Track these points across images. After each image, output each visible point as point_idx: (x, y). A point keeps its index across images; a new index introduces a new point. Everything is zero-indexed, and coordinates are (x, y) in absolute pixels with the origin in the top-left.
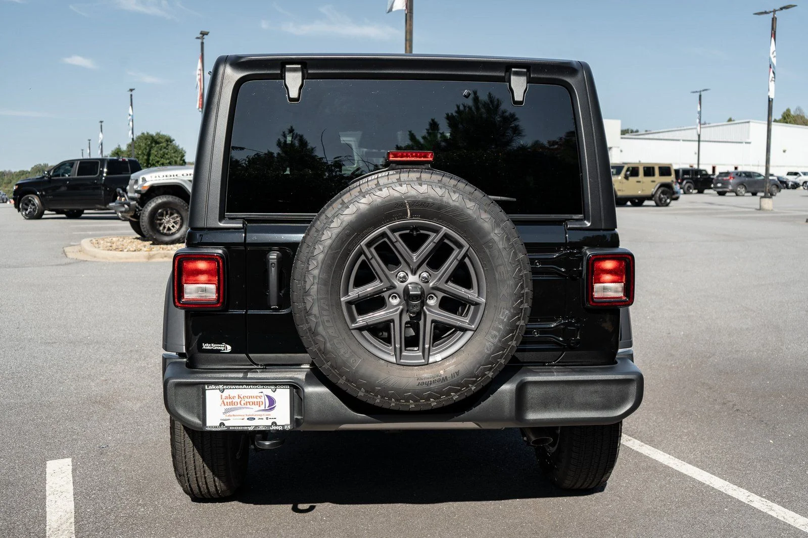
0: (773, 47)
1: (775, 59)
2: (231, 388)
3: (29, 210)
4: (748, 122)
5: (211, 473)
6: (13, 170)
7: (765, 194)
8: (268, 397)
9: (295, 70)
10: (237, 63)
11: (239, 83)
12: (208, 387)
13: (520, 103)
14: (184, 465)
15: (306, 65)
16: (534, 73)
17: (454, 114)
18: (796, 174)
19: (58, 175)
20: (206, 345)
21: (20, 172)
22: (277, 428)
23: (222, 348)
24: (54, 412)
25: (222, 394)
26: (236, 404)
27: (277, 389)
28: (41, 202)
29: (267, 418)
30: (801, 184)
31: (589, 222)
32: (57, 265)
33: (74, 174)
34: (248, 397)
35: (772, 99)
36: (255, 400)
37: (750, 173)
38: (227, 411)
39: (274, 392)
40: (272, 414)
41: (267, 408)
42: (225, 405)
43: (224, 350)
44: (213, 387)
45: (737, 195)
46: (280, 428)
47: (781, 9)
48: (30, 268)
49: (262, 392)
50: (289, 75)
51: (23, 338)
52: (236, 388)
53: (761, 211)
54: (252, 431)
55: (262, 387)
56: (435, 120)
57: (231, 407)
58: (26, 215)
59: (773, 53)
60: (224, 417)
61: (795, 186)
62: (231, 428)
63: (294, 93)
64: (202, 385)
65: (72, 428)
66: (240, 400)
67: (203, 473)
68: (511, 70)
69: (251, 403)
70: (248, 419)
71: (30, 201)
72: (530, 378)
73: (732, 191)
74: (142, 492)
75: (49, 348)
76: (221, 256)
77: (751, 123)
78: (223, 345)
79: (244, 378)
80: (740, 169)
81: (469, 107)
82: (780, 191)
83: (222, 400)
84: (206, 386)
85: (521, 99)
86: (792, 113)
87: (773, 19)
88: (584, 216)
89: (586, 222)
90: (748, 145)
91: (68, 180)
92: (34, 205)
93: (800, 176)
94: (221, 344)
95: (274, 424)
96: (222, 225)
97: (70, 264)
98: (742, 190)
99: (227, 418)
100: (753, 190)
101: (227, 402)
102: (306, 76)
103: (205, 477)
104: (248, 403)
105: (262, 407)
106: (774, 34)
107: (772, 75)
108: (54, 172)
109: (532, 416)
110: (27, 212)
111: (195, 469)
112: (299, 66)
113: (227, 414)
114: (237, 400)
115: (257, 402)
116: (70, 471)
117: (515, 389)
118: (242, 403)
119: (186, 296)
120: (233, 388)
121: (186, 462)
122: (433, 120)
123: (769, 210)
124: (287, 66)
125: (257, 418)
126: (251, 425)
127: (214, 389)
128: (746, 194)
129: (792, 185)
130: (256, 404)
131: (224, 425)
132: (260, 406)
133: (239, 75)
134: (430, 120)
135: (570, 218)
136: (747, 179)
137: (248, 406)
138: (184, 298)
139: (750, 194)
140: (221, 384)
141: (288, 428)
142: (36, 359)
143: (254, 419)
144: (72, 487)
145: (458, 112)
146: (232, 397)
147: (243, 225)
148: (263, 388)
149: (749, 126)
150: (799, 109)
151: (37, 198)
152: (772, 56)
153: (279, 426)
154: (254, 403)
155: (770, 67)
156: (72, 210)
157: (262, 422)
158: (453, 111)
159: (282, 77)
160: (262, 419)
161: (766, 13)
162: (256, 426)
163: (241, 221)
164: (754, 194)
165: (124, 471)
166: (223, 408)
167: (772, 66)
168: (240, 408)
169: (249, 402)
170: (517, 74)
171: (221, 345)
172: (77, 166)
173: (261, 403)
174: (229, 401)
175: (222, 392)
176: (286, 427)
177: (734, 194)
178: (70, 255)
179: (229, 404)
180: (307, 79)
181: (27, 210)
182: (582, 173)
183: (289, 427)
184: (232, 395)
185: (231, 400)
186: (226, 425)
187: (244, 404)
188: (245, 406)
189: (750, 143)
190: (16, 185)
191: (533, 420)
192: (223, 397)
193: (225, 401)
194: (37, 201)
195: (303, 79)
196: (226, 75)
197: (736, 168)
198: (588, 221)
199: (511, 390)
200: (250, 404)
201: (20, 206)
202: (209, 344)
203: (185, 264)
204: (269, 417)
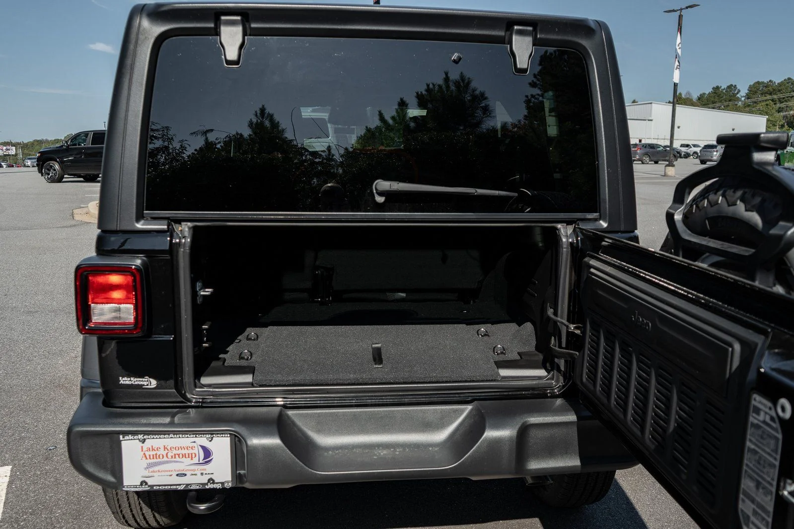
0: (679, 40)
1: (680, 50)
2: (153, 438)
3: (51, 174)
4: (651, 103)
5: (150, 510)
6: (50, 139)
7: (669, 163)
8: (203, 448)
9: (232, 23)
10: (158, 14)
11: (161, 39)
12: (123, 437)
13: (524, 71)
14: (116, 502)
15: (246, 16)
16: (542, 32)
17: (424, 92)
18: (687, 146)
19: (75, 145)
20: (124, 379)
21: (55, 140)
22: (215, 486)
23: (145, 383)
24: (12, 399)
25: (143, 445)
26: (161, 456)
27: (214, 438)
28: (61, 167)
29: (202, 474)
30: (691, 154)
31: (606, 222)
32: (63, 227)
33: (88, 144)
34: (177, 449)
35: (677, 84)
36: (186, 452)
37: (653, 144)
38: (150, 466)
39: (210, 441)
40: (208, 468)
41: (201, 462)
42: (147, 459)
43: (148, 385)
44: (130, 437)
45: (643, 163)
46: (219, 486)
47: (687, 8)
48: (37, 230)
49: (194, 442)
50: (225, 30)
51: (7, 306)
52: (160, 438)
53: (665, 177)
54: (182, 490)
55: (194, 436)
56: (404, 99)
57: (155, 460)
58: (48, 178)
59: (678, 45)
60: (146, 473)
61: (687, 156)
62: (155, 488)
63: (232, 53)
64: (116, 436)
65: (24, 421)
66: (166, 451)
67: (139, 511)
68: (513, 28)
69: (181, 456)
70: (177, 475)
71: (51, 167)
72: (534, 420)
73: (639, 160)
74: (79, 516)
75: (29, 318)
76: (138, 269)
77: (653, 104)
78: (146, 380)
79: (171, 424)
80: (643, 142)
81: (439, 86)
82: (677, 160)
83: (143, 453)
84: (121, 436)
85: (525, 66)
86: (683, 96)
87: (680, 16)
88: (600, 215)
89: (601, 222)
90: (651, 122)
91: (83, 148)
92: (55, 170)
93: (691, 147)
94: (144, 378)
95: (211, 481)
96: (140, 226)
97: (75, 226)
98: (647, 159)
99: (151, 474)
100: (655, 159)
101: (150, 455)
102: (248, 32)
103: (143, 514)
104: (177, 456)
105: (196, 460)
106: (680, 29)
107: (677, 63)
108: (71, 141)
109: (535, 465)
110: (49, 177)
111: (130, 506)
112: (239, 18)
113: (151, 470)
114: (162, 452)
115: (189, 454)
116: (6, 485)
117: (516, 436)
118: (170, 455)
119: (96, 319)
120: (157, 438)
121: (118, 499)
122: (402, 99)
123: (672, 176)
124: (223, 18)
125: (188, 473)
126: (180, 483)
127: (132, 439)
128: (650, 163)
129: (684, 155)
130: (187, 456)
131: (146, 483)
132: (192, 459)
133: (159, 29)
134: (399, 100)
135: (582, 217)
136: (651, 150)
137: (177, 459)
138: (91, 322)
139: (653, 163)
140: (141, 434)
141: (228, 485)
142: (13, 332)
143: (185, 475)
144: (2, 510)
145: (428, 90)
146: (156, 449)
147: (168, 228)
148: (196, 437)
149: (651, 107)
150: (688, 93)
151: (58, 164)
152: (677, 48)
153: (217, 483)
154: (184, 456)
155: (676, 58)
156: (89, 175)
157: (196, 479)
158: (422, 89)
159: (216, 32)
160: (196, 475)
161: (674, 11)
162: (187, 485)
163: (166, 222)
164: (656, 162)
165: (66, 483)
166: (145, 462)
167: (677, 57)
168: (167, 462)
169: (179, 455)
170: (520, 33)
171: (144, 380)
172: (91, 136)
173: (194, 455)
174: (152, 453)
175: (143, 443)
176: (226, 485)
177: (640, 162)
178: (77, 217)
179: (152, 457)
180: (250, 35)
181: (49, 174)
182: (598, 161)
183: (230, 484)
184: (155, 446)
185: (154, 453)
186: (149, 484)
187: (172, 457)
188: (173, 459)
189: (651, 120)
190: (39, 153)
191: (535, 470)
192: (145, 449)
193: (147, 454)
194: (57, 167)
195: (245, 34)
196: (141, 29)
197: (640, 141)
198: (604, 220)
199: (510, 439)
200: (179, 457)
201: (43, 172)
202: (128, 378)
203: (90, 278)
204: (204, 472)
